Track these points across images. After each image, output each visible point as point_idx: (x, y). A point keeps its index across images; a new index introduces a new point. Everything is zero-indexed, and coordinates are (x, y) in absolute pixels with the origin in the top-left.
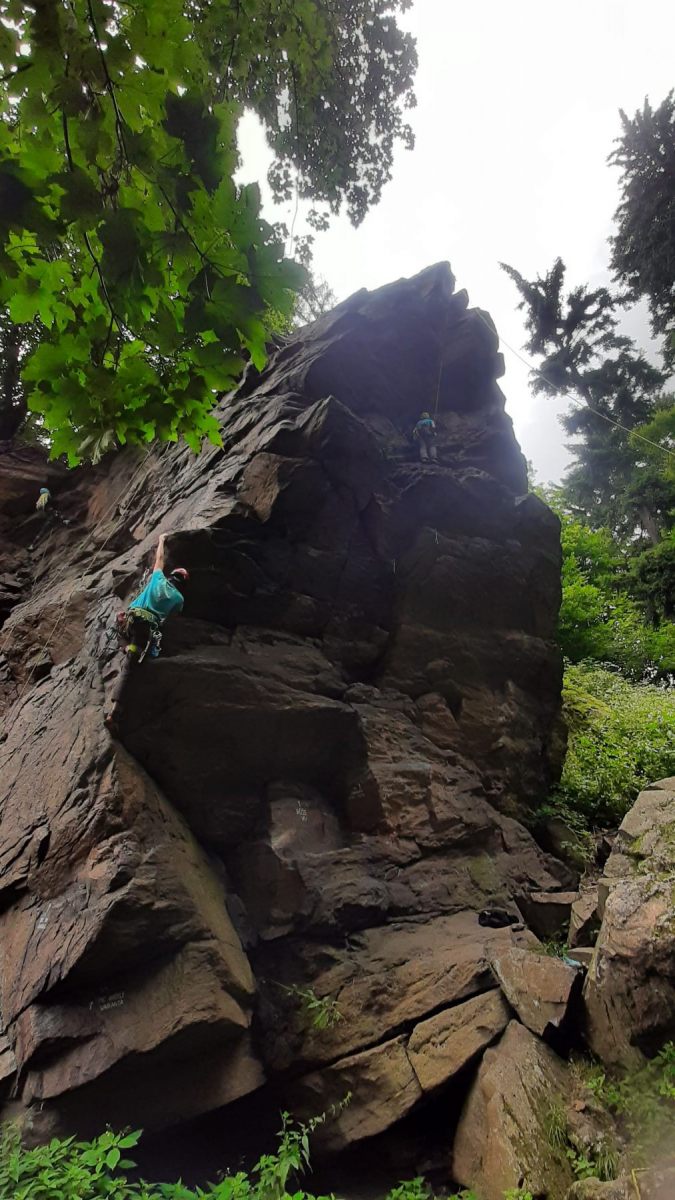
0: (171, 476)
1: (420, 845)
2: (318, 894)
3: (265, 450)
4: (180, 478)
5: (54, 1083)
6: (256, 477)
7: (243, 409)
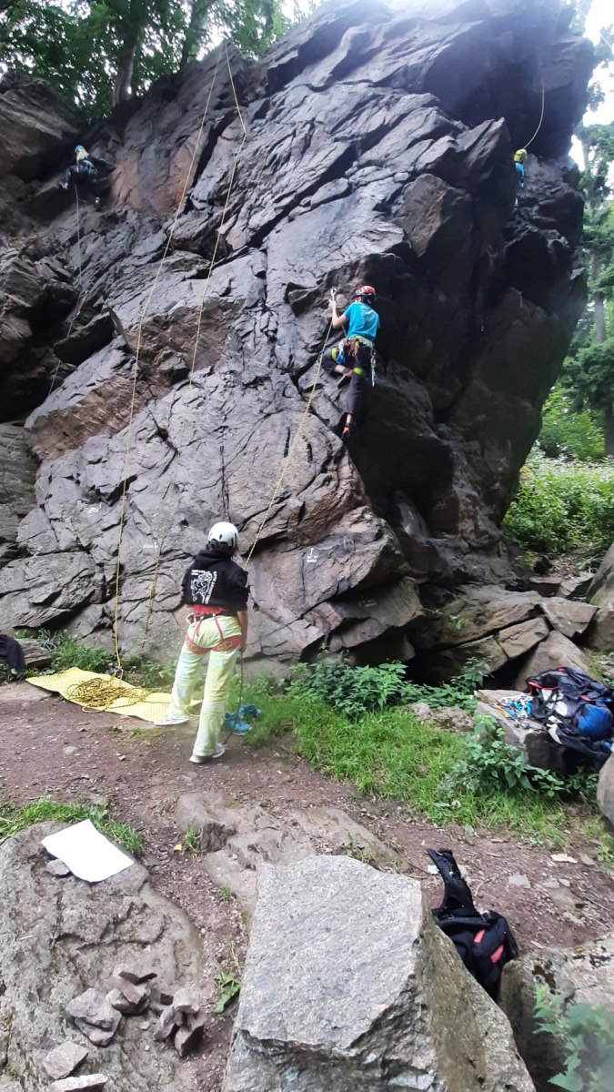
0: (268, 172)
1: (469, 544)
2: (445, 562)
3: (428, 171)
4: (282, 176)
5: (352, 640)
6: (418, 201)
7: (367, 102)
